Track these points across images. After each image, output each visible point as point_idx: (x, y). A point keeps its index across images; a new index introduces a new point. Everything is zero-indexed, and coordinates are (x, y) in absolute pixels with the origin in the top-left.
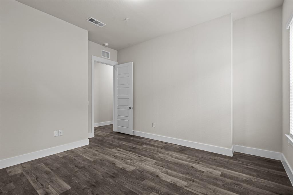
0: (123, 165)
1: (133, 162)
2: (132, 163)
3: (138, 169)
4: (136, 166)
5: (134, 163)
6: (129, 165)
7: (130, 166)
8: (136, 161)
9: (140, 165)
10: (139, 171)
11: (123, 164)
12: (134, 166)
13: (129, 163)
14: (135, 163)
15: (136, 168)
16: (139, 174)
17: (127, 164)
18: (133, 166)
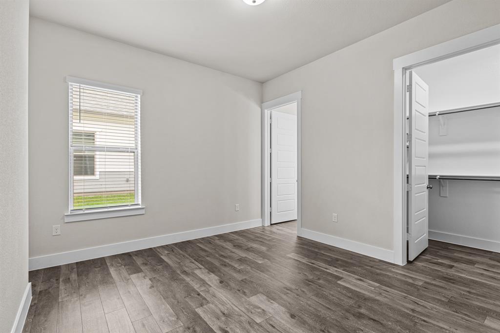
0: (272, 308)
1: (250, 314)
2: (253, 311)
3: (244, 296)
4: (245, 302)
5: (247, 309)
6: (259, 308)
7: (257, 304)
8: (241, 316)
9: (236, 304)
10: (245, 292)
11: (271, 311)
12: (250, 304)
13: (259, 313)
14: (245, 311)
15: (248, 299)
16: (246, 288)
17: (263, 310)
18: (252, 305)
